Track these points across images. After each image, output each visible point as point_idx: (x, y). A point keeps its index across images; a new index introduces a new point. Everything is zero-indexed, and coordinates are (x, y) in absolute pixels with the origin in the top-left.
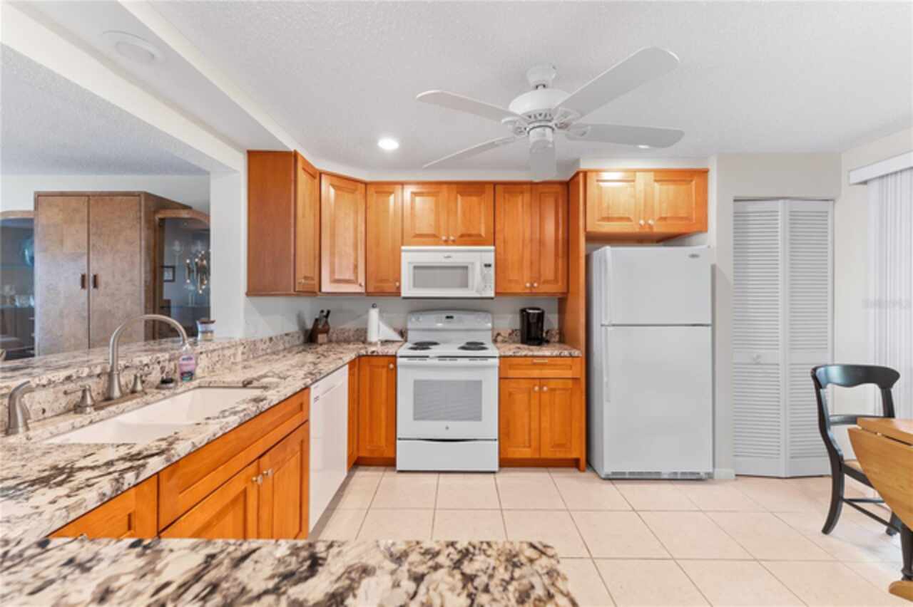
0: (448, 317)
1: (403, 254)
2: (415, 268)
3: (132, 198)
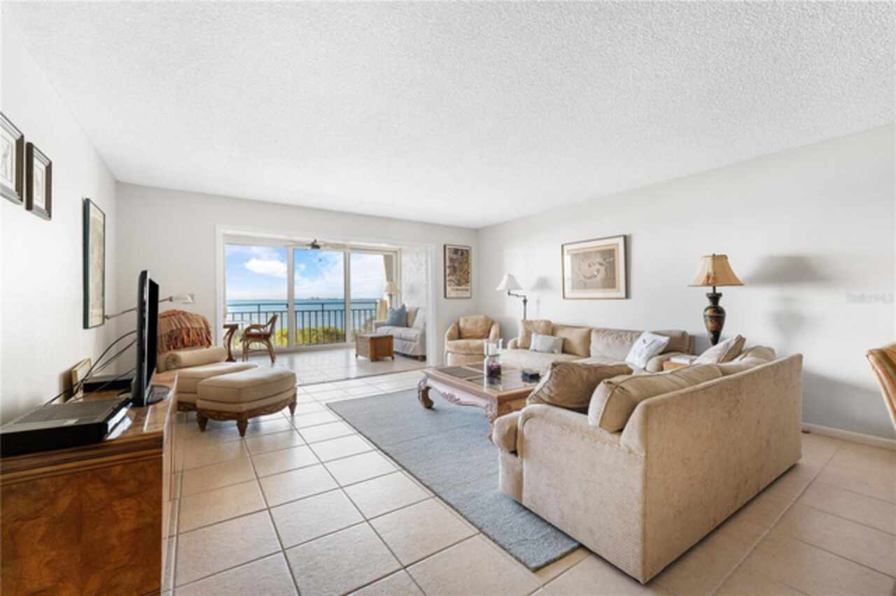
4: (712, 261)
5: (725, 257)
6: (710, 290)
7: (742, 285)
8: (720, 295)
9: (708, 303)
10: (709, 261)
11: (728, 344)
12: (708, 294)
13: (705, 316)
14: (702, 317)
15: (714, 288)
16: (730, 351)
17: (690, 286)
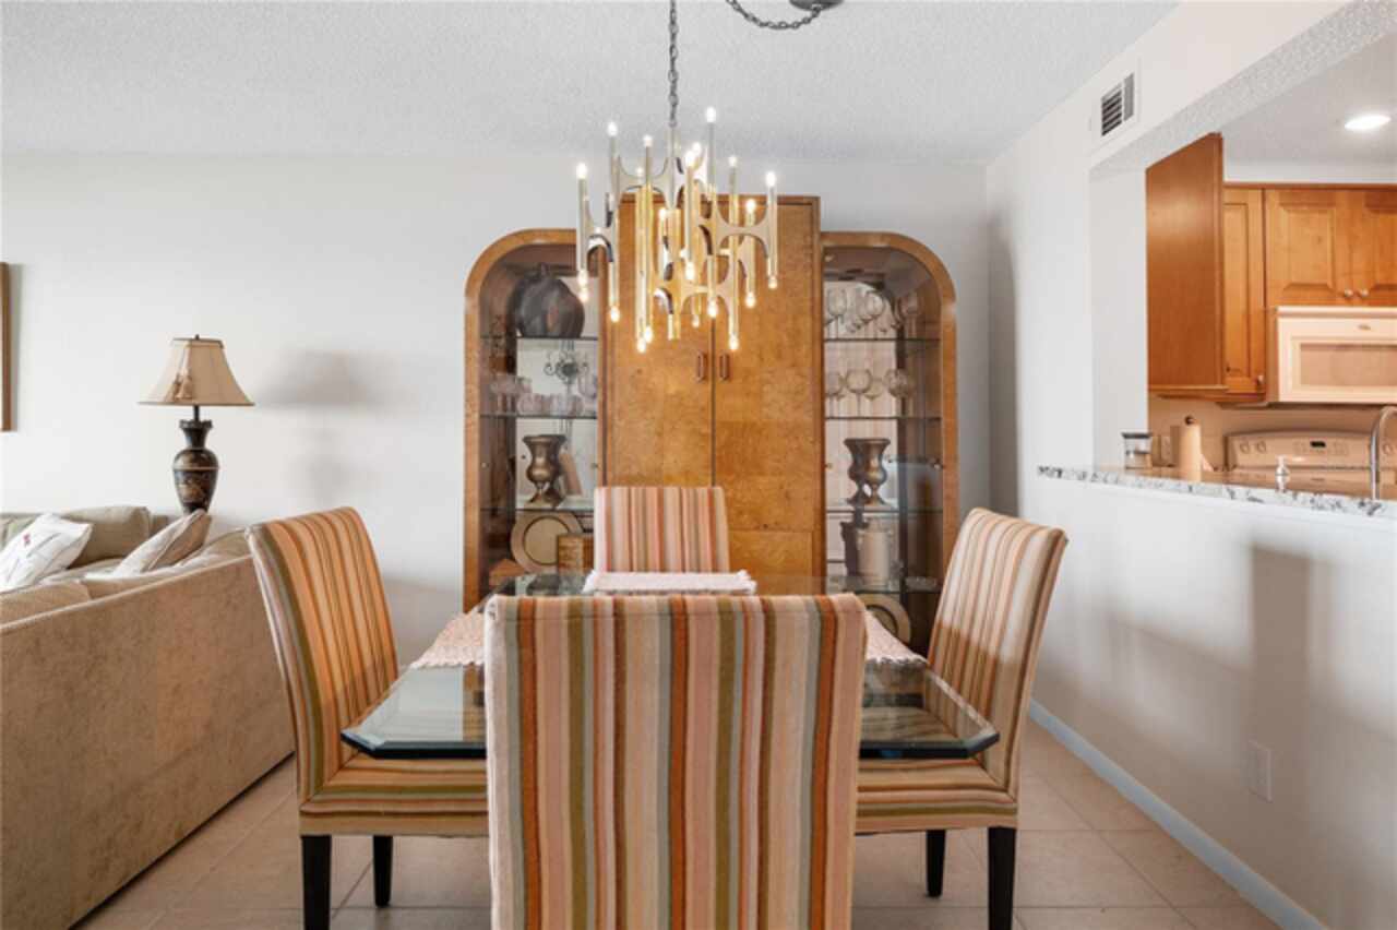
0: (1314, 444)
1: (1282, 322)
2: (1304, 347)
3: (795, 208)
4: (188, 350)
5: (219, 344)
6: (187, 413)
7: (249, 404)
8: (208, 424)
9: (182, 442)
10: (182, 350)
11: (174, 531)
12: (182, 422)
13: (175, 471)
14: (171, 473)
15: (197, 409)
16: (172, 546)
17: (142, 403)
